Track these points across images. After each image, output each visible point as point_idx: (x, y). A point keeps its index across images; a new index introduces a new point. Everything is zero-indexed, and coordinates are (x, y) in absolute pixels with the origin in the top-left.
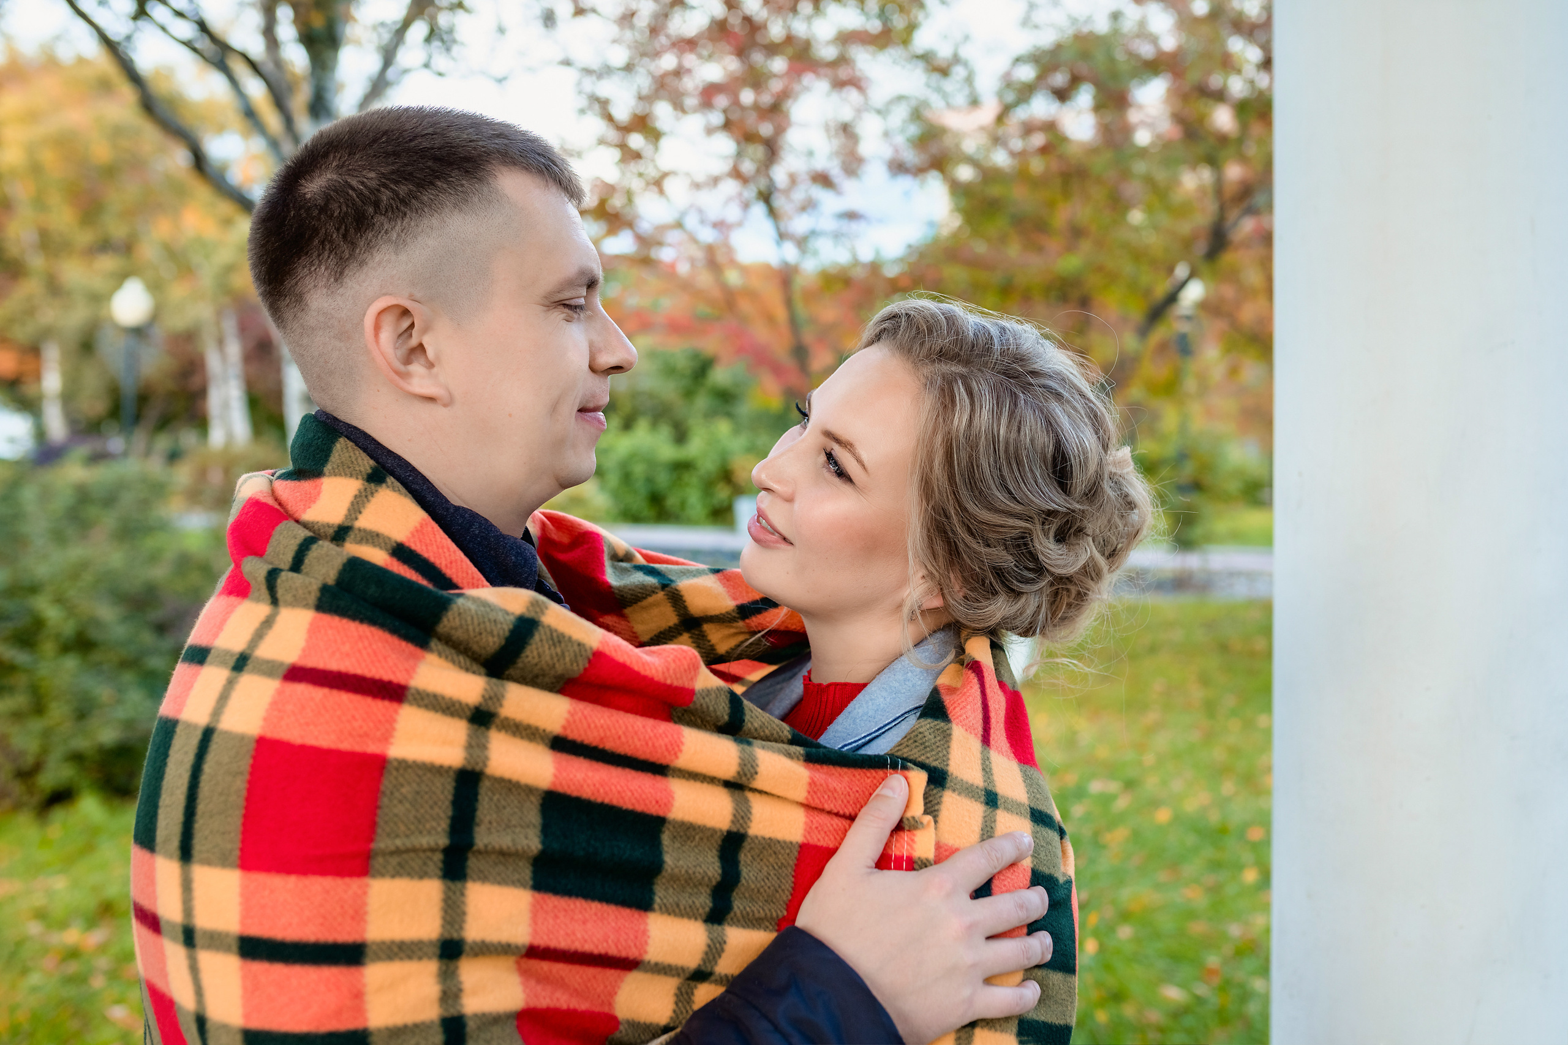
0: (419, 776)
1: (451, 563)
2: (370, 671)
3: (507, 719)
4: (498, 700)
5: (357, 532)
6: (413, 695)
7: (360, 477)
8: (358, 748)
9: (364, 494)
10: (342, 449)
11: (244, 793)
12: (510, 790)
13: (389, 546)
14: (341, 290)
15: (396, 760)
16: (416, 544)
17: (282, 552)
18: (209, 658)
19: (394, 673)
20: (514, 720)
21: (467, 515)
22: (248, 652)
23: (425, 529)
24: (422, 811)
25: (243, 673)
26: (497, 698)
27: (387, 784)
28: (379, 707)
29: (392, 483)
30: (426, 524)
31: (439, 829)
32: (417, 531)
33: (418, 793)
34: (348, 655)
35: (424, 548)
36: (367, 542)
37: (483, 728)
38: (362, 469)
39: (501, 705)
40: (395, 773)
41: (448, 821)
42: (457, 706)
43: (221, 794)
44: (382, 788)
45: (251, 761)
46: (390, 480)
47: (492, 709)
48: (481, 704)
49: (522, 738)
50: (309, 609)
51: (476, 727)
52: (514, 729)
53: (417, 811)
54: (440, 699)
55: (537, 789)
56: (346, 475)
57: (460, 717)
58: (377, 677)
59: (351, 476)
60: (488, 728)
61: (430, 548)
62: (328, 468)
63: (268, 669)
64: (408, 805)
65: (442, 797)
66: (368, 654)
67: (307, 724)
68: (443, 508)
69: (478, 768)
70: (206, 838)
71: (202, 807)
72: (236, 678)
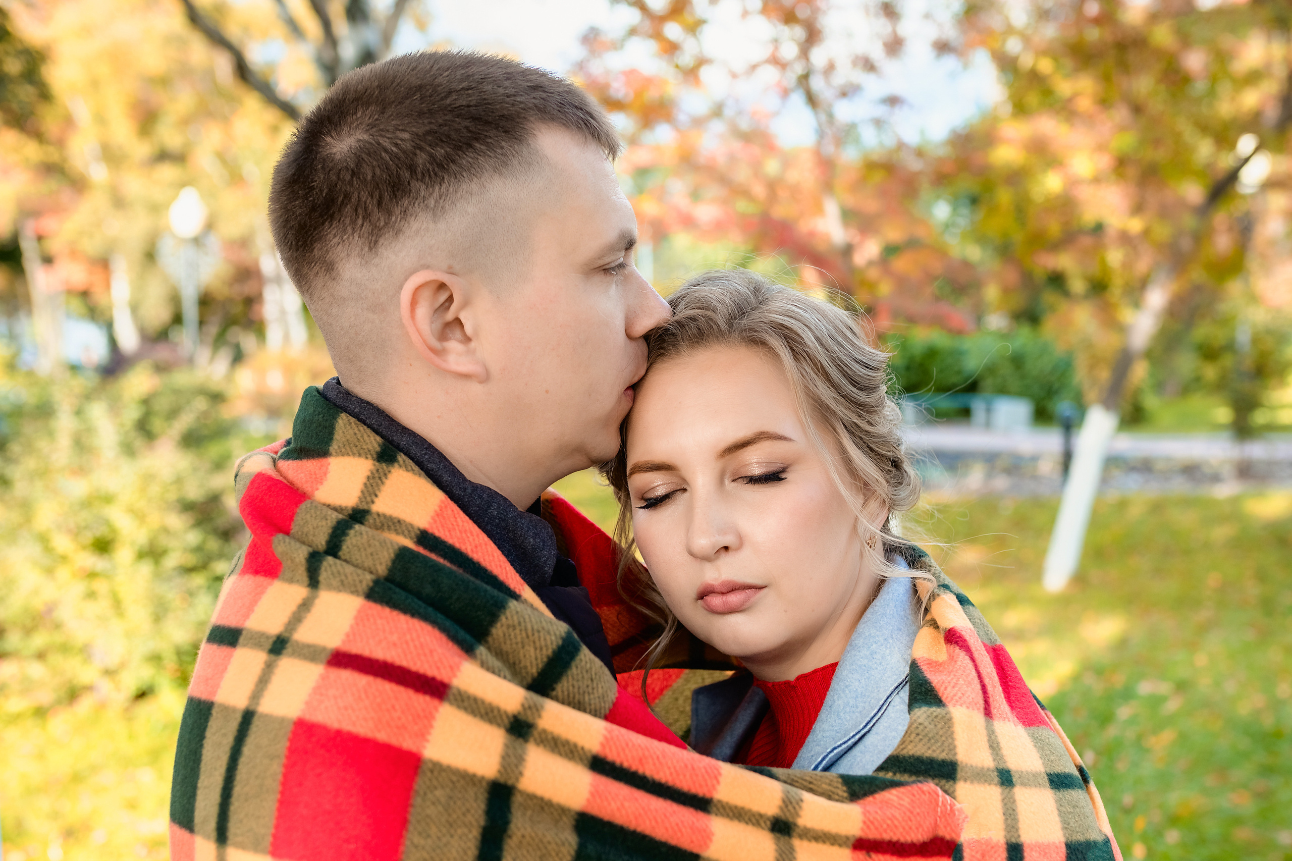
0: (453, 782)
1: (476, 547)
2: (415, 664)
3: (544, 731)
4: (537, 710)
5: (376, 516)
6: (454, 695)
7: (369, 456)
8: (394, 741)
9: (376, 475)
10: (347, 428)
11: (280, 777)
12: (542, 808)
13: (413, 534)
14: (376, 261)
15: (431, 761)
16: (440, 530)
17: (311, 533)
18: (243, 640)
19: (438, 668)
20: (552, 733)
21: (485, 496)
22: (286, 635)
23: (445, 513)
24: (455, 816)
25: (281, 656)
27: (420, 784)
28: (421, 701)
29: (404, 461)
30: (446, 507)
31: (470, 837)
32: (439, 515)
33: (451, 798)
34: (395, 644)
35: (448, 534)
36: (389, 528)
37: (521, 740)
38: (371, 448)
39: (540, 716)
40: (429, 774)
41: (480, 831)
42: (496, 712)
43: (257, 777)
44: (416, 787)
45: (287, 744)
46: (401, 457)
47: (530, 720)
48: (519, 713)
49: (560, 754)
50: (358, 595)
51: (513, 738)
52: (552, 744)
53: (450, 815)
54: (481, 701)
55: (570, 810)
56: (354, 454)
57: (499, 725)
58: (422, 671)
59: (360, 455)
60: (526, 740)
61: (453, 533)
62: (334, 447)
63: (310, 653)
64: (440, 809)
65: (473, 807)
66: (415, 646)
67: (346, 710)
68: (460, 488)
69: (510, 782)
70: (241, 821)
71: (238, 790)
72: (275, 661)
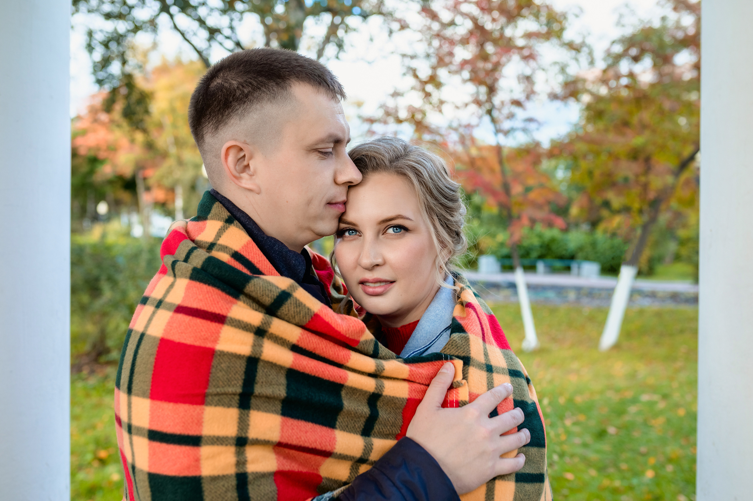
0: (230, 359)
1: (259, 261)
2: (210, 308)
3: (272, 334)
4: (269, 324)
5: (218, 246)
6: (229, 320)
7: (222, 220)
8: (203, 345)
9: (223, 228)
10: (217, 208)
11: (153, 364)
12: (272, 367)
13: (231, 253)
15: (219, 351)
16: (243, 252)
17: (182, 253)
18: (148, 302)
19: (221, 310)
20: (275, 334)
21: (273, 241)
22: (163, 299)
23: (249, 245)
24: (230, 376)
25: (159, 309)
26: (268, 324)
27: (215, 362)
28: (213, 326)
29: (237, 223)
30: (250, 243)
31: (238, 385)
32: (245, 246)
33: (229, 367)
34: (201, 300)
35: (247, 254)
36: (222, 250)
37: (261, 337)
38: (224, 217)
39: (270, 327)
40: (219, 357)
41: (242, 381)
42: (249, 326)
43: (144, 364)
44: (213, 364)
45: (157, 349)
46: (236, 222)
47: (265, 329)
48: (260, 326)
49: (278, 344)
50: (187, 278)
51: (257, 337)
52: (275, 339)
53: (228, 375)
54: (241, 322)
55: (284, 367)
56: (216, 219)
57: (251, 332)
58: (214, 311)
59: (219, 220)
60: (263, 337)
61: (250, 254)
62: (210, 216)
63: (169, 307)
64: (224, 373)
65: (240, 369)
66: (210, 300)
67: (182, 333)
68: (261, 237)
69: (257, 356)
70: (137, 384)
71: (136, 370)
72: (156, 311)
